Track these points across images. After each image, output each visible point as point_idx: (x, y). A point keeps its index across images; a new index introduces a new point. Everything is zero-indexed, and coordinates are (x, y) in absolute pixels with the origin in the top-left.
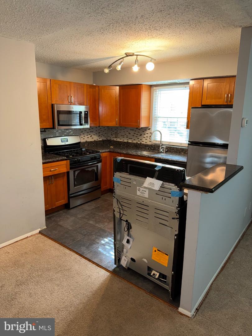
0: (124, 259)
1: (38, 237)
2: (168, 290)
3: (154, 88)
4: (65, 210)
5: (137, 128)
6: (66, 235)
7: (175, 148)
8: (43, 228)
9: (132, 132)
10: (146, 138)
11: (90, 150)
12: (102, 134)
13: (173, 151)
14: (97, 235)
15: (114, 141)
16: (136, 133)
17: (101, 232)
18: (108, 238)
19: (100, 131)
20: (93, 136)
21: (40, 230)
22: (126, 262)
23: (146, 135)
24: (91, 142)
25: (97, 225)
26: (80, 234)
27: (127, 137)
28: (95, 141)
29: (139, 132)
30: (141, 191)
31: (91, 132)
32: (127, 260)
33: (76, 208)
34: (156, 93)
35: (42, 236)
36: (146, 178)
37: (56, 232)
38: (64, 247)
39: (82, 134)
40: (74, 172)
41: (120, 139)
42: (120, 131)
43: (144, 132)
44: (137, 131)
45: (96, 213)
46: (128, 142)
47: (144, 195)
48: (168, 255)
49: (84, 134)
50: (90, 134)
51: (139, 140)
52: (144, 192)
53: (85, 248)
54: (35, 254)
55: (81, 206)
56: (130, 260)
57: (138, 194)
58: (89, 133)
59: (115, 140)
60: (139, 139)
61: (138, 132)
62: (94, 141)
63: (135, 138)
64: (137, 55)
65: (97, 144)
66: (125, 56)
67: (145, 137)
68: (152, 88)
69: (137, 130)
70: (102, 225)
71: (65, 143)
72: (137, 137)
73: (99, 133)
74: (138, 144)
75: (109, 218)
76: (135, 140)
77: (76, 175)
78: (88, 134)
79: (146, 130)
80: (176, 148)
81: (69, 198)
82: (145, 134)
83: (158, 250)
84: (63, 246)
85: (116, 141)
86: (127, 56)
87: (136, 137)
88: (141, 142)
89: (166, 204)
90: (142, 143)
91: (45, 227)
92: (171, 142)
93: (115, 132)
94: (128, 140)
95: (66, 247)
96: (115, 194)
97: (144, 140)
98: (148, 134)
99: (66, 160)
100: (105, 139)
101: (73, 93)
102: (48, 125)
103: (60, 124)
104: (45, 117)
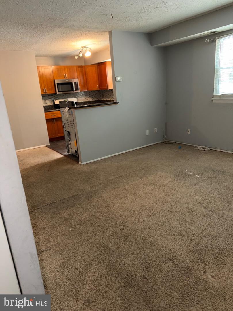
8: (48, 145)
12: (95, 97)
28: (89, 101)
52: (67, 115)
66: (82, 48)
73: (92, 96)
100: (97, 100)
101: (67, 72)
102: (52, 92)
103: (59, 91)
104: (50, 87)
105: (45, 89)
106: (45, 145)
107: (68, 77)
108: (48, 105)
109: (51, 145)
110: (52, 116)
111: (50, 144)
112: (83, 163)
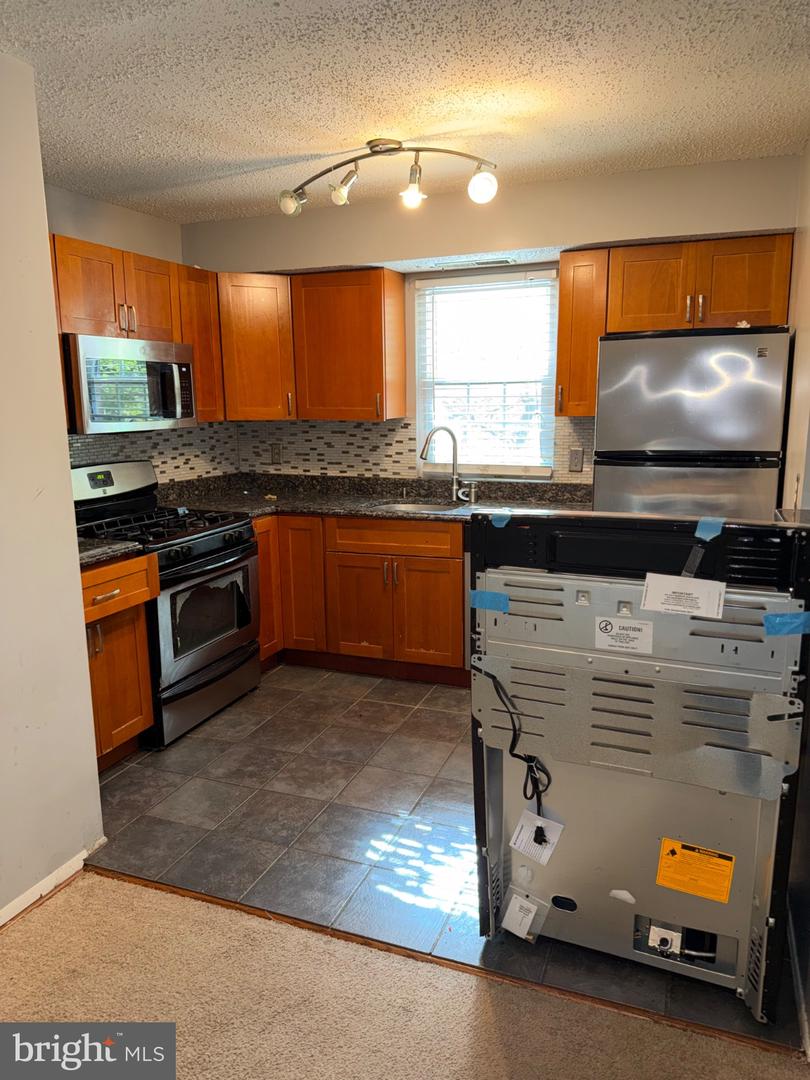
0: (521, 907)
1: (91, 887)
2: (734, 988)
3: (418, 284)
4: (146, 757)
5: (359, 425)
6: (211, 857)
7: (505, 483)
8: (97, 846)
9: (340, 442)
10: (396, 458)
11: (210, 512)
12: (221, 454)
13: (500, 493)
14: (334, 834)
15: (266, 475)
16: (357, 441)
17: (340, 819)
18: (384, 836)
19: (213, 442)
20: (194, 462)
21: (84, 854)
22: (531, 916)
23: (396, 448)
24: (188, 482)
25: (308, 793)
26: (264, 840)
27: (319, 460)
28: (200, 479)
29: (367, 439)
30: (616, 630)
31: (184, 445)
32: (534, 909)
33: (184, 739)
34: (421, 301)
35: (106, 880)
36: (643, 577)
37: (160, 853)
38: (228, 907)
39: (155, 453)
40: (173, 598)
41: (293, 468)
42: (292, 439)
43: (386, 436)
44: (359, 436)
45: (278, 748)
46: (324, 477)
47: (632, 644)
48: (730, 859)
49: (162, 453)
50: (182, 454)
51: (369, 465)
52: (632, 634)
53: (318, 894)
54: (116, 966)
55: (201, 729)
56: (549, 904)
57: (598, 646)
58: (179, 452)
59: (272, 472)
60: (368, 461)
61: (364, 439)
62: (198, 480)
63: (352, 460)
64: (418, 150)
65: (209, 490)
66: (368, 151)
67: (391, 456)
68: (407, 285)
69: (356, 431)
70: (329, 792)
71: (105, 492)
72: (360, 456)
73: (212, 448)
74: (368, 479)
75: (340, 758)
76: (352, 467)
77: (178, 612)
78: (175, 453)
79: (394, 430)
80: (510, 483)
81: (158, 705)
82: (391, 445)
83: (684, 847)
84: (223, 906)
85: (279, 475)
86: (374, 153)
87: (356, 455)
88: (376, 471)
89: (740, 669)
90: (383, 475)
91: (103, 840)
92: (488, 466)
93: (271, 445)
94: (326, 469)
95: (237, 909)
96: (480, 659)
97: (387, 464)
98: (401, 442)
99: (139, 553)
100: (231, 470)
101: (134, 295)
111: (103, 838)
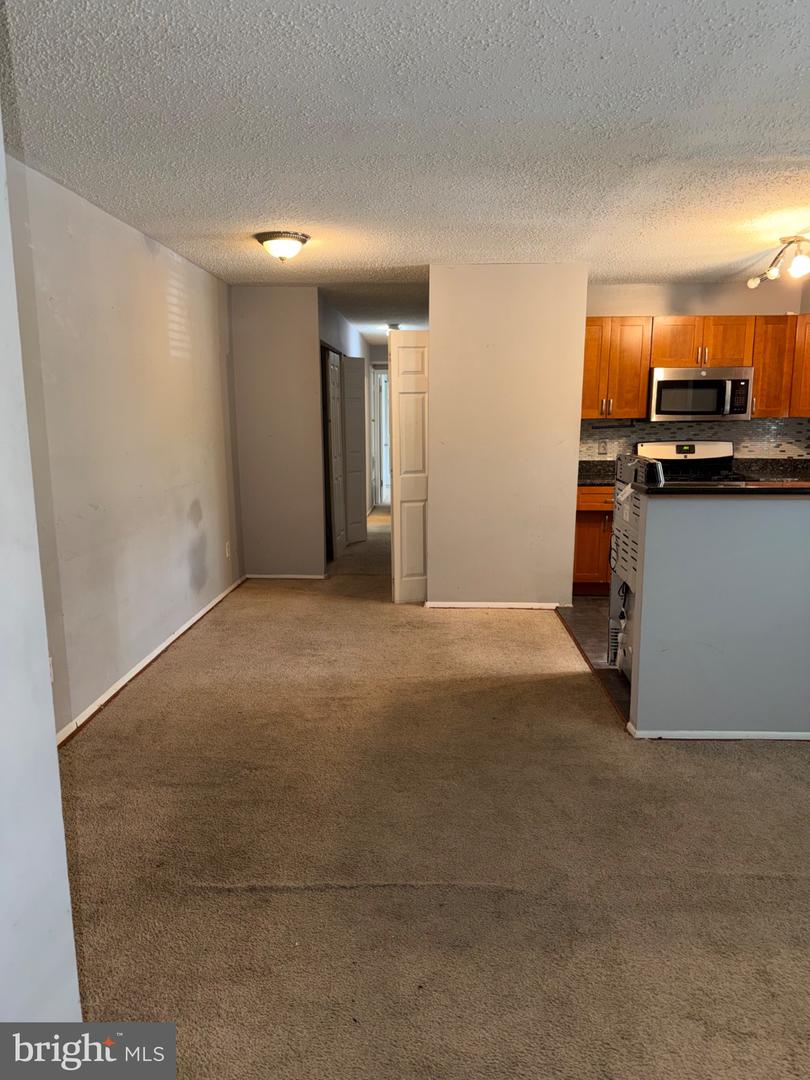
8: (566, 606)
20: (786, 447)
21: (558, 605)
24: (774, 460)
65: (796, 467)
71: (686, 457)
101: (711, 341)
102: (635, 413)
103: (662, 409)
104: (630, 396)
105: (608, 403)
106: (554, 606)
107: (714, 357)
108: (609, 459)
109: (573, 610)
110: (606, 502)
111: (571, 605)
112: (639, 734)
